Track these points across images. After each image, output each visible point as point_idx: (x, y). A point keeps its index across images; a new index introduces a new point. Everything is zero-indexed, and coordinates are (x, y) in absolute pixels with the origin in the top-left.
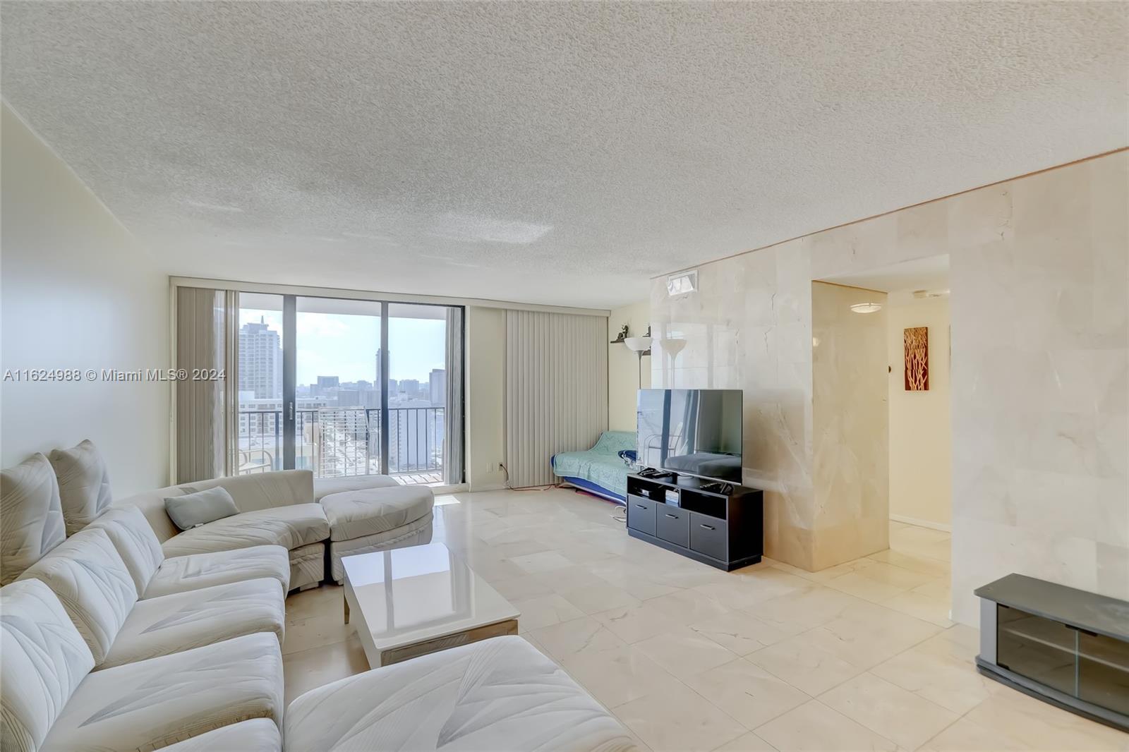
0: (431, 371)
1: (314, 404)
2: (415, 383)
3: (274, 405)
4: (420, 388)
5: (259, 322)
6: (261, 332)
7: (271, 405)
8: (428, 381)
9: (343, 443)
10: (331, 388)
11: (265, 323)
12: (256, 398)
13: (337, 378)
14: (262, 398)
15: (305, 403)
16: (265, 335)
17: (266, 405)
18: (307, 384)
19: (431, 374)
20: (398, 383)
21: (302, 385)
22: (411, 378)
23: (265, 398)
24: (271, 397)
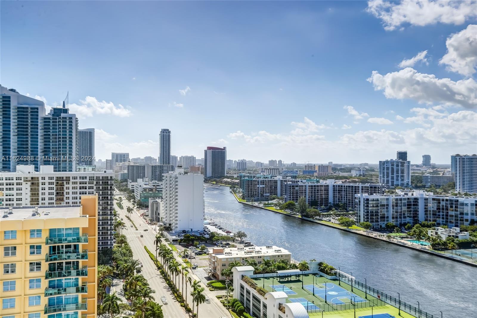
0: (206, 149)
1: (103, 177)
2: (192, 159)
3: (69, 177)
4: (197, 164)
5: (62, 107)
6: (63, 115)
7: (66, 177)
8: (203, 157)
9: (129, 210)
10: (123, 162)
11: (66, 107)
12: (55, 171)
13: (128, 155)
14: (63, 171)
15: (95, 176)
16: (66, 118)
17: (63, 178)
18: (104, 160)
19: (206, 152)
20: (179, 159)
21: (100, 160)
22: (190, 155)
23: (66, 171)
24: (71, 171)
